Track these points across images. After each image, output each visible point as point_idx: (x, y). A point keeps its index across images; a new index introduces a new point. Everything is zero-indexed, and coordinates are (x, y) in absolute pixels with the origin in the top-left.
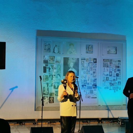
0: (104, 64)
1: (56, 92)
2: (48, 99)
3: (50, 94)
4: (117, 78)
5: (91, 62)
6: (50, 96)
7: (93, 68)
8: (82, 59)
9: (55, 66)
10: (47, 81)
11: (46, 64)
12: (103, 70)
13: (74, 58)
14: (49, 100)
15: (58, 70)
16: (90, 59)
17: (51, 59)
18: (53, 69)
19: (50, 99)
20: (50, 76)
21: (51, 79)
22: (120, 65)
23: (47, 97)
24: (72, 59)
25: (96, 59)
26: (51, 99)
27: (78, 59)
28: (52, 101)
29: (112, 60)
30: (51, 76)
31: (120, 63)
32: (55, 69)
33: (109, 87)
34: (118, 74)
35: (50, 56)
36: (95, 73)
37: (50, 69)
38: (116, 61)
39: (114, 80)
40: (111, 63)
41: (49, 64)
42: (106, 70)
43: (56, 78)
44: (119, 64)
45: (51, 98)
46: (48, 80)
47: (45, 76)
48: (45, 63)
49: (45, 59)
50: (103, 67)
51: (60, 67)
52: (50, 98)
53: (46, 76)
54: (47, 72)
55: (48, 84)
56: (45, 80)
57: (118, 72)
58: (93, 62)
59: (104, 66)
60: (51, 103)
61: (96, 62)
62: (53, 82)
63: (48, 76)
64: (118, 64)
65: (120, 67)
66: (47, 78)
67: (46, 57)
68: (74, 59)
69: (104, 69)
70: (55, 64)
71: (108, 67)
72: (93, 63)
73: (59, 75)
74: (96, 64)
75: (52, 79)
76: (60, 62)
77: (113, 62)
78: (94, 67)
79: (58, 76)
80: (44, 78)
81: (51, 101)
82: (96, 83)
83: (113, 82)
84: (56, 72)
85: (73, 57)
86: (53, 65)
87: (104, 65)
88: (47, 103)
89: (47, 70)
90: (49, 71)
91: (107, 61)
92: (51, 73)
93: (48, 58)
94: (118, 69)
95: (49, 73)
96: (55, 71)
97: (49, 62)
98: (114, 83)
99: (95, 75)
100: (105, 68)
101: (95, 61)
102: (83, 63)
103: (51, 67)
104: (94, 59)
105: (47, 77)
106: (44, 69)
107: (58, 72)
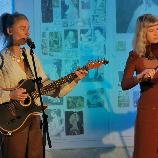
1: (90, 92)
2: (61, 121)
10: (57, 53)
14: (64, 125)
15: (98, 12)
18: (77, 6)
20: (66, 32)
21: (69, 47)
23: (58, 113)
26: (74, 120)
28: (75, 126)
30: (71, 34)
32: (86, 6)
43: (90, 40)
46: (59, 50)
47: (48, 35)
53: (51, 34)
54: (54, 19)
55: (61, 66)
56: (48, 50)
60: (74, 134)
62: (79, 58)
63: (59, 35)
66: (56, 42)
73: (101, 30)
75: (75, 46)
79: (97, 32)
81: (71, 126)
84: (89, 20)
88: (58, 135)
89: (57, 11)
90: (64, 16)
92: (69, 24)
95: (65, 25)
103: (68, 1)
105: (57, 37)
106: (42, 8)
107: (96, 18)
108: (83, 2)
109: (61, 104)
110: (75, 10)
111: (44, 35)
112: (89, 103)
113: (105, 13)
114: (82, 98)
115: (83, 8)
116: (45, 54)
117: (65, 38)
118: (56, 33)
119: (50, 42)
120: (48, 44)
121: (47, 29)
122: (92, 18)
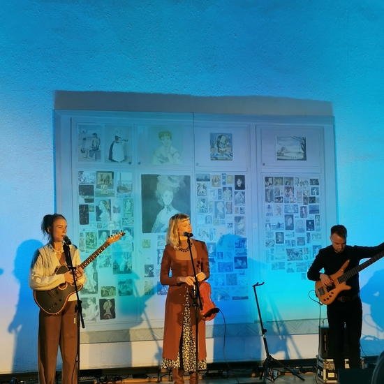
0: (267, 191)
1: (121, 283)
2: (96, 307)
3: (104, 289)
4: (308, 234)
5: (228, 186)
6: (102, 296)
7: (236, 204)
8: (198, 180)
9: (115, 202)
11: (87, 197)
12: (266, 211)
13: (174, 176)
14: (98, 310)
15: (127, 216)
16: (224, 178)
17: (102, 180)
18: (109, 211)
19: (104, 306)
22: (318, 194)
23: (94, 301)
24: (170, 178)
25: (242, 178)
27: (187, 180)
29: (292, 179)
30: (104, 234)
31: (317, 189)
32: (117, 210)
33: (287, 262)
34: (312, 222)
35: (98, 172)
36: (242, 221)
37: (99, 212)
38: (306, 182)
39: (301, 240)
40: (288, 189)
41: (95, 198)
42: (274, 211)
44: (315, 191)
45: (106, 303)
46: (94, 248)
47: (84, 234)
48: (86, 194)
49: (82, 180)
50: (267, 200)
51: (132, 205)
52: (102, 302)
53: (87, 234)
54: (90, 221)
55: (96, 261)
56: (85, 247)
57: (311, 217)
58: (233, 186)
59: (269, 198)
60: (108, 319)
61: (243, 187)
62: (111, 254)
63: (94, 235)
64: (313, 189)
65: (318, 199)
66: (92, 241)
67: (86, 174)
68: (175, 178)
69: (269, 207)
70: (116, 195)
71: (282, 202)
72: (234, 190)
74: (243, 193)
76: (131, 190)
77: (295, 186)
78: (236, 202)
79: (127, 232)
80: (82, 242)
82: (245, 253)
83: (297, 248)
84: (119, 222)
85: (170, 173)
86: (110, 201)
87: (268, 195)
88: (94, 319)
89: (92, 215)
90: (98, 219)
91: (277, 183)
92: (103, 226)
93: (94, 178)
94: (310, 207)
95: (99, 226)
96: (116, 217)
97: (95, 189)
98: (301, 251)
99: (241, 227)
100: (272, 204)
101: (239, 182)
102: (202, 189)
103: (102, 207)
104: (237, 177)
105: (92, 236)
106: (80, 213)
107: (125, 220)
108: (114, 207)
109: (96, 293)
110: (107, 214)
111: (81, 235)
112: (120, 292)
113: (133, 216)
114: (114, 288)
115: (114, 212)
116: (82, 251)
117: (99, 237)
118: (92, 233)
119: (87, 241)
120: (85, 243)
121: (84, 230)
122: (122, 221)
